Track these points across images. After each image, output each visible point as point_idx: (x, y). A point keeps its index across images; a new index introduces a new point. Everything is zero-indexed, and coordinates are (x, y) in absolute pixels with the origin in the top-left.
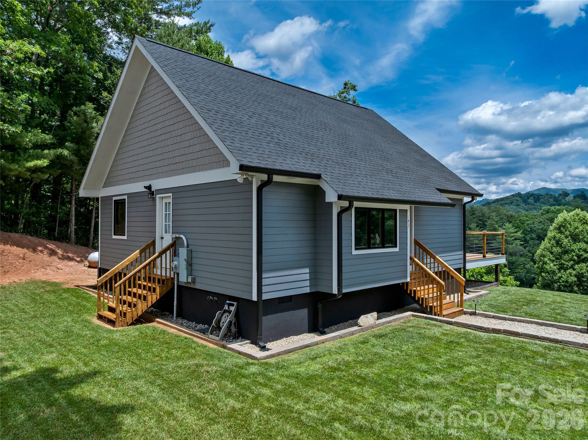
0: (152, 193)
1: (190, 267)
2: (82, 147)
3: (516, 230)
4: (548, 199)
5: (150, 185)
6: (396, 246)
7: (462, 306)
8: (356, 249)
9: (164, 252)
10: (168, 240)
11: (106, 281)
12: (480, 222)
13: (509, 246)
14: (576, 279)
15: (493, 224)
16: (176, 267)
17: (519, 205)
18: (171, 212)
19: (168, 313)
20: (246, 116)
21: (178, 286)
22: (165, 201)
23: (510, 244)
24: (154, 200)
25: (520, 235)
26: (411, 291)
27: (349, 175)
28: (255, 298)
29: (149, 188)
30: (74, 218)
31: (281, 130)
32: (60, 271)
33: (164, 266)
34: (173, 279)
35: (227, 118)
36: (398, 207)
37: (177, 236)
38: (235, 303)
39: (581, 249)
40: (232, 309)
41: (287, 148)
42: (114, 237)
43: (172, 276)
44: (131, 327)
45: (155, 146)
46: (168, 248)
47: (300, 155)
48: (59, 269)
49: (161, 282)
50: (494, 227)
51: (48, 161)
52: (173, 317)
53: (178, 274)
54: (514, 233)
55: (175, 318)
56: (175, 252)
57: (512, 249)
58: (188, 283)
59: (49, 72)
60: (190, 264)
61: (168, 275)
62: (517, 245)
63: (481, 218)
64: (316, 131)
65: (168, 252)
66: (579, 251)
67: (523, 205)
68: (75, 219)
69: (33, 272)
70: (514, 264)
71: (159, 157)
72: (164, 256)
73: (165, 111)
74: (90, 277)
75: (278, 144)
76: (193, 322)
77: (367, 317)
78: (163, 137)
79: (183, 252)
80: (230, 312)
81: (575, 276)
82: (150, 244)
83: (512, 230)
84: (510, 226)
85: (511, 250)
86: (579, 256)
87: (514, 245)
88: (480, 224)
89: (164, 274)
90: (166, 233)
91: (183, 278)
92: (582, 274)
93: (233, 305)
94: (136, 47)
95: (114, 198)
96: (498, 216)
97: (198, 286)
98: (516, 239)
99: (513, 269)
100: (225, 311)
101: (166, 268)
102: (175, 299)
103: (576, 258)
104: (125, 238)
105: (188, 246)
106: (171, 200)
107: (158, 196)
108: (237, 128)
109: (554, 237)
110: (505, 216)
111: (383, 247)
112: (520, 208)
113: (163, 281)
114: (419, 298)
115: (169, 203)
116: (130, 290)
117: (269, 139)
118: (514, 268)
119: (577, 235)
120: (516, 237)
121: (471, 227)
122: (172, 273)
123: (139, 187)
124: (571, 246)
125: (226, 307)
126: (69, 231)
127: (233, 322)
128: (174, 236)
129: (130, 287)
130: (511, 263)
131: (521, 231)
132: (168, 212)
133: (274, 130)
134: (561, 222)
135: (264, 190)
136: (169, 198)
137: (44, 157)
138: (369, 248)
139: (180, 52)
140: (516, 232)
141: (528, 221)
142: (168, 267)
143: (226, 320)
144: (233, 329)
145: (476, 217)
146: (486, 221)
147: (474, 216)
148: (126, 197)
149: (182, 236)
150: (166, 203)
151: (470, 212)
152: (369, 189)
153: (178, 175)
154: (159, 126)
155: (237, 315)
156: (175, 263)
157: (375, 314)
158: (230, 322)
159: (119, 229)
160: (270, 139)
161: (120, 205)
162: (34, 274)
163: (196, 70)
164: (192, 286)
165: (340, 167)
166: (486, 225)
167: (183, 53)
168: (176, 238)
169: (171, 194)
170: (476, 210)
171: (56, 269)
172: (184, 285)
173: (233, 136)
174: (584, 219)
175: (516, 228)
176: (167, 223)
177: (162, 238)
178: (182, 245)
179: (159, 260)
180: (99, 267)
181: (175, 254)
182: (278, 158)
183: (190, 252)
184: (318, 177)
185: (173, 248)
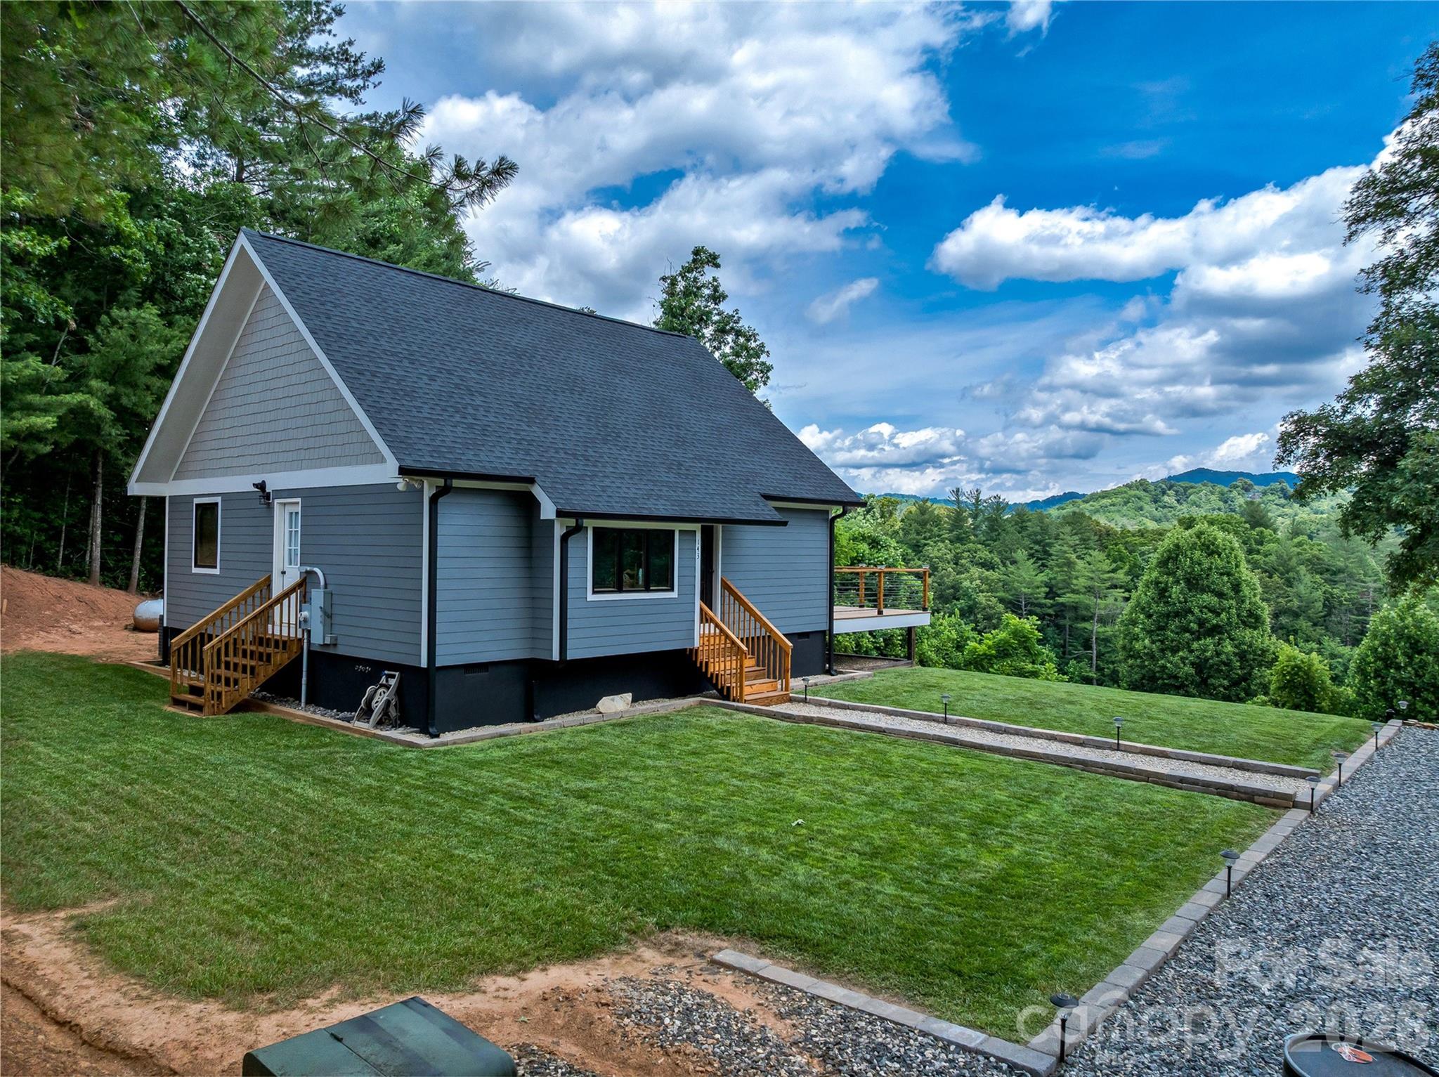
0: (267, 496)
1: (329, 620)
2: (122, 390)
3: (1114, 565)
4: (1206, 495)
5: (264, 482)
6: (672, 590)
7: (787, 690)
8: (594, 592)
9: (287, 595)
10: (294, 576)
11: (187, 644)
12: (1037, 547)
13: (1099, 601)
14: (1192, 671)
15: (1065, 552)
16: (305, 620)
17: (1141, 508)
18: (299, 529)
19: (292, 699)
20: (424, 377)
21: (309, 651)
22: (289, 509)
23: (1101, 598)
24: (270, 507)
25: (1122, 576)
26: (701, 663)
27: (589, 476)
28: (424, 664)
29: (261, 486)
30: (99, 532)
31: (483, 399)
32: (77, 637)
33: (285, 620)
34: (300, 641)
35: (390, 385)
36: (677, 527)
37: (309, 569)
38: (397, 674)
39: (1205, 607)
40: (392, 682)
41: (486, 432)
42: (195, 570)
43: (299, 636)
44: (230, 716)
45: (273, 416)
46: (293, 590)
47: (507, 445)
48: (74, 633)
49: (281, 645)
50: (1066, 558)
51: (55, 419)
52: (299, 704)
53: (309, 632)
54: (1109, 572)
55: (303, 705)
56: (305, 596)
57: (1105, 609)
58: (325, 645)
59: (59, 248)
60: (328, 615)
61: (293, 635)
62: (1116, 600)
63: (1039, 537)
64: (551, 396)
65: (293, 596)
66: (1201, 611)
67: (1149, 508)
68: (102, 533)
69: (24, 637)
70: (1110, 642)
71: (279, 436)
72: (286, 602)
73: (291, 359)
74: (141, 647)
75: (470, 426)
76: (332, 709)
77: (613, 700)
78: (288, 402)
79: (317, 596)
80: (388, 687)
81: (1192, 664)
82: (262, 582)
83: (1106, 565)
84: (1102, 556)
85: (1103, 612)
86: (1201, 623)
87: (1110, 600)
88: (1037, 551)
89: (285, 633)
90: (290, 564)
91: (318, 638)
92: (1207, 660)
93: (393, 677)
94: (242, 246)
95: (197, 501)
96: (1076, 534)
97: (341, 651)
98: (1115, 587)
99: (1107, 655)
100: (382, 686)
101: (289, 624)
102: (304, 674)
103: (1194, 626)
104: (217, 571)
105: (326, 586)
106: (299, 509)
107: (276, 501)
108: (405, 402)
109: (1157, 583)
110: (1095, 535)
111: (647, 590)
112: (1142, 515)
113: (285, 643)
114: (712, 674)
115: (297, 513)
116: (228, 659)
117: (457, 418)
118: (1108, 652)
119: (1198, 578)
120: (1115, 582)
121: (1018, 558)
122: (300, 631)
123: (243, 483)
124: (1186, 602)
125: (383, 680)
126: (88, 559)
127: (393, 702)
128: (304, 569)
129: (227, 655)
130: (1103, 640)
131: (1127, 567)
132: (293, 529)
133: (470, 402)
134: (1169, 551)
135: (440, 500)
136: (297, 506)
137: (45, 410)
138: (620, 590)
139: (319, 253)
140: (1114, 571)
141: (1143, 545)
142: (293, 621)
143: (381, 698)
144: (393, 712)
145: (1029, 536)
146: (1050, 545)
147: (1024, 534)
148: (218, 500)
149: (316, 569)
150: (291, 513)
151: (1017, 524)
152: (618, 500)
153: (311, 468)
154: (281, 383)
155: (400, 691)
156: (305, 613)
157: (629, 696)
158: (388, 703)
159: (205, 556)
160: (459, 420)
161: (206, 512)
162: (26, 642)
163: (346, 290)
164: (331, 651)
165: (577, 462)
166: (1051, 555)
167: (325, 254)
168: (307, 572)
169: (299, 500)
170: (1029, 520)
171: (68, 633)
172: (319, 649)
173: (396, 417)
174: (1213, 544)
175: (1114, 561)
176: (293, 548)
177: (284, 573)
178: (317, 585)
179: (277, 608)
180: (165, 625)
181: (305, 599)
182: (466, 451)
183: (329, 596)
184: (531, 481)
185: (303, 589)
